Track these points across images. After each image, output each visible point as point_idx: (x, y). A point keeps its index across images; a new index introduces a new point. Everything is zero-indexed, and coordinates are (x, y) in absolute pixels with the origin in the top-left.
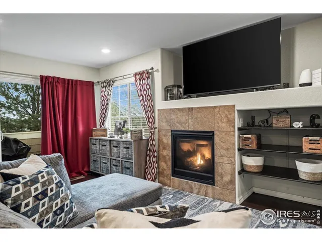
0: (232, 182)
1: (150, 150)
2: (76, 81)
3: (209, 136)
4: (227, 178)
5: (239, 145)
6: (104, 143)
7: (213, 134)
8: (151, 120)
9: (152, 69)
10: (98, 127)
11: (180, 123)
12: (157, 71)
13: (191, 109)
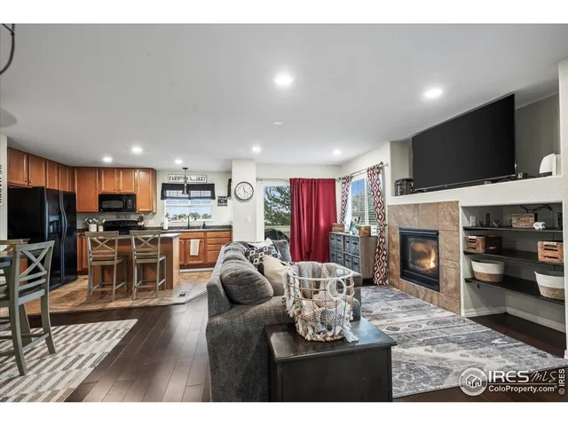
0: (457, 289)
1: (379, 248)
2: (318, 180)
3: (433, 236)
4: (452, 285)
5: (464, 247)
6: (339, 238)
7: (438, 234)
8: (380, 217)
9: (382, 163)
10: (339, 222)
11: (407, 220)
12: (387, 165)
13: (417, 205)
